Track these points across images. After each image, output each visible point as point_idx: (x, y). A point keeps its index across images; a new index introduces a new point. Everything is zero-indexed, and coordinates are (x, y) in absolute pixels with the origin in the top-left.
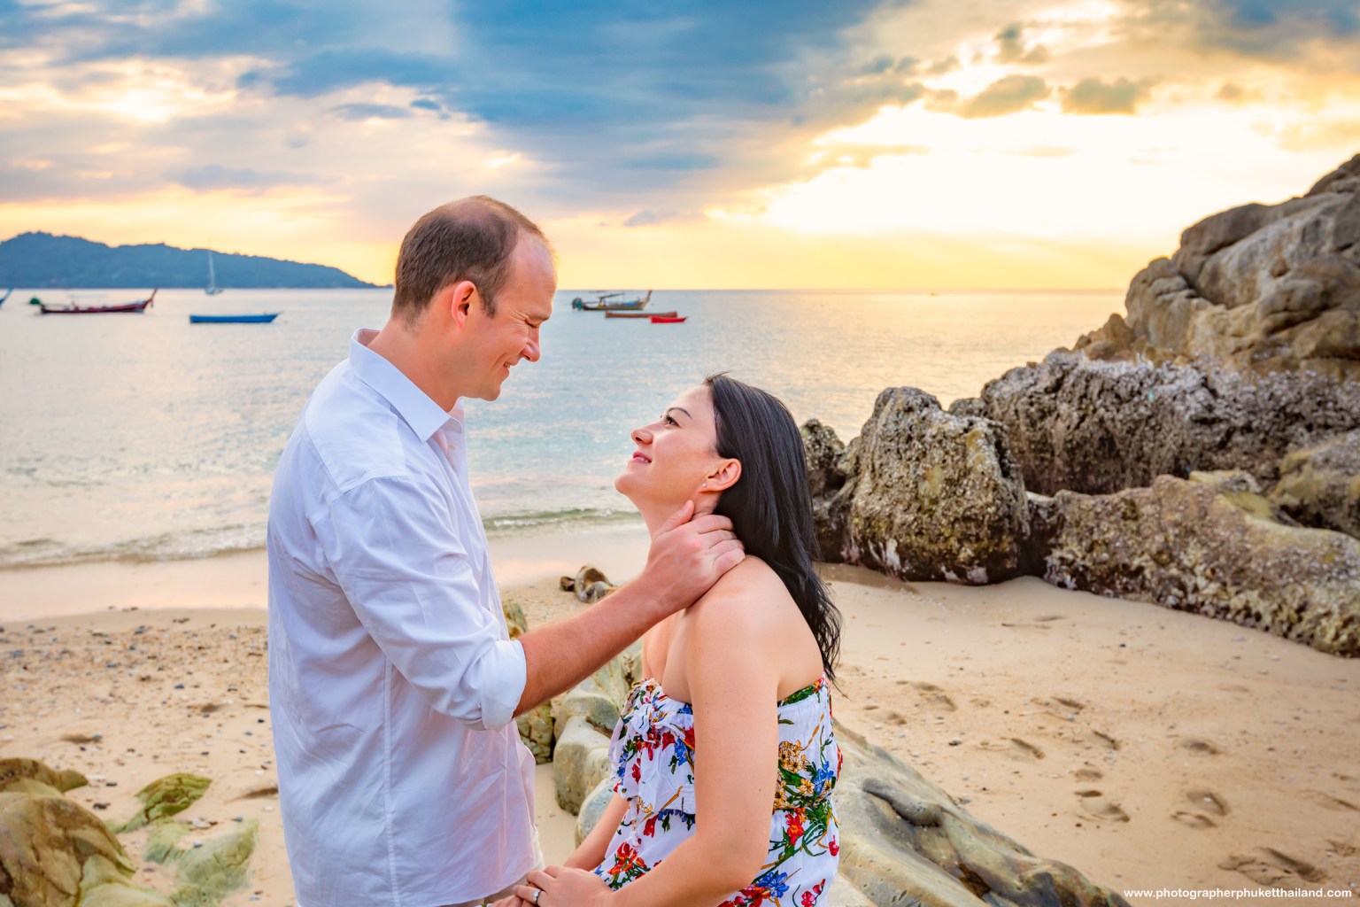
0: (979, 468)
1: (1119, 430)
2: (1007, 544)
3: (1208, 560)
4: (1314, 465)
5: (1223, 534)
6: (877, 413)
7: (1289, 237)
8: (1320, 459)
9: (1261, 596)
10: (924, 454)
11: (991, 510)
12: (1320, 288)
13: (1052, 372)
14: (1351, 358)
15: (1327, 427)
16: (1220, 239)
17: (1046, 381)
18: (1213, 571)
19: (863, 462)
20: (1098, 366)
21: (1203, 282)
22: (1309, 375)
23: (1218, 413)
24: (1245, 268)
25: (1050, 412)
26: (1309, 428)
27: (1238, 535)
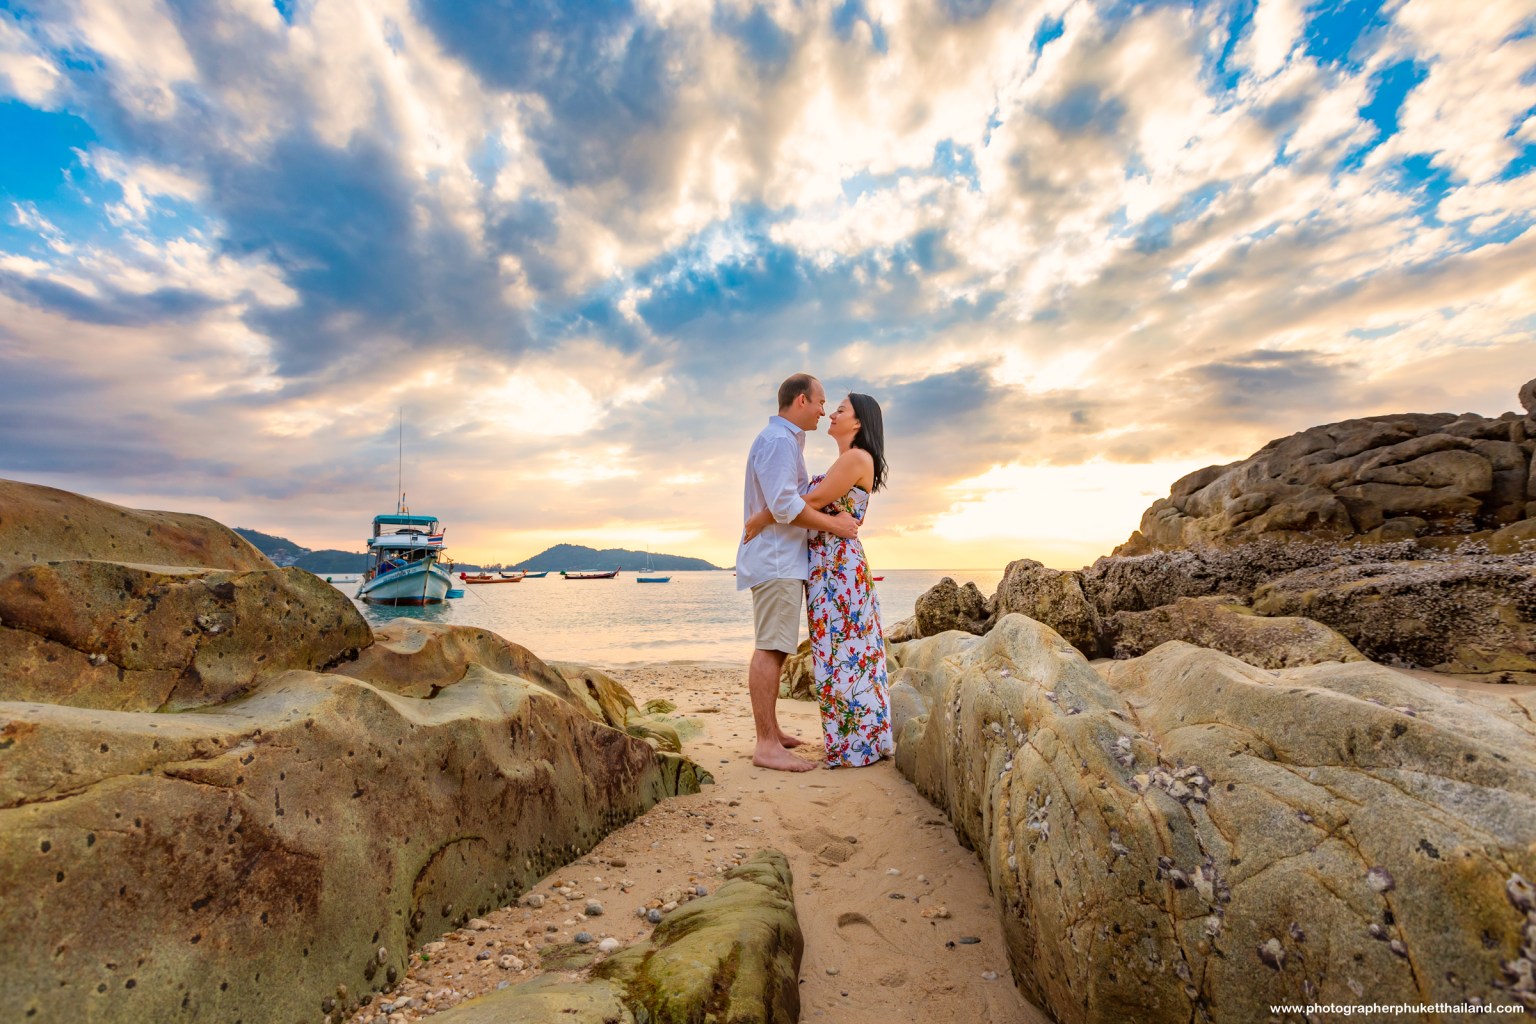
0: (1071, 593)
1: (1146, 590)
2: (1090, 637)
3: (1217, 639)
4: (1276, 590)
5: (1225, 624)
6: (1006, 575)
7: (1240, 477)
8: (1279, 587)
9: (1255, 655)
10: (1038, 590)
11: (1080, 616)
12: (1265, 496)
13: (1100, 569)
14: (1291, 529)
15: (1280, 570)
16: (1196, 486)
17: (1099, 573)
18: (1221, 645)
19: (1000, 602)
20: (1130, 559)
21: (1188, 508)
22: (1265, 542)
23: (1209, 570)
24: (1215, 497)
25: (1101, 589)
26: (1269, 573)
27: (1235, 624)
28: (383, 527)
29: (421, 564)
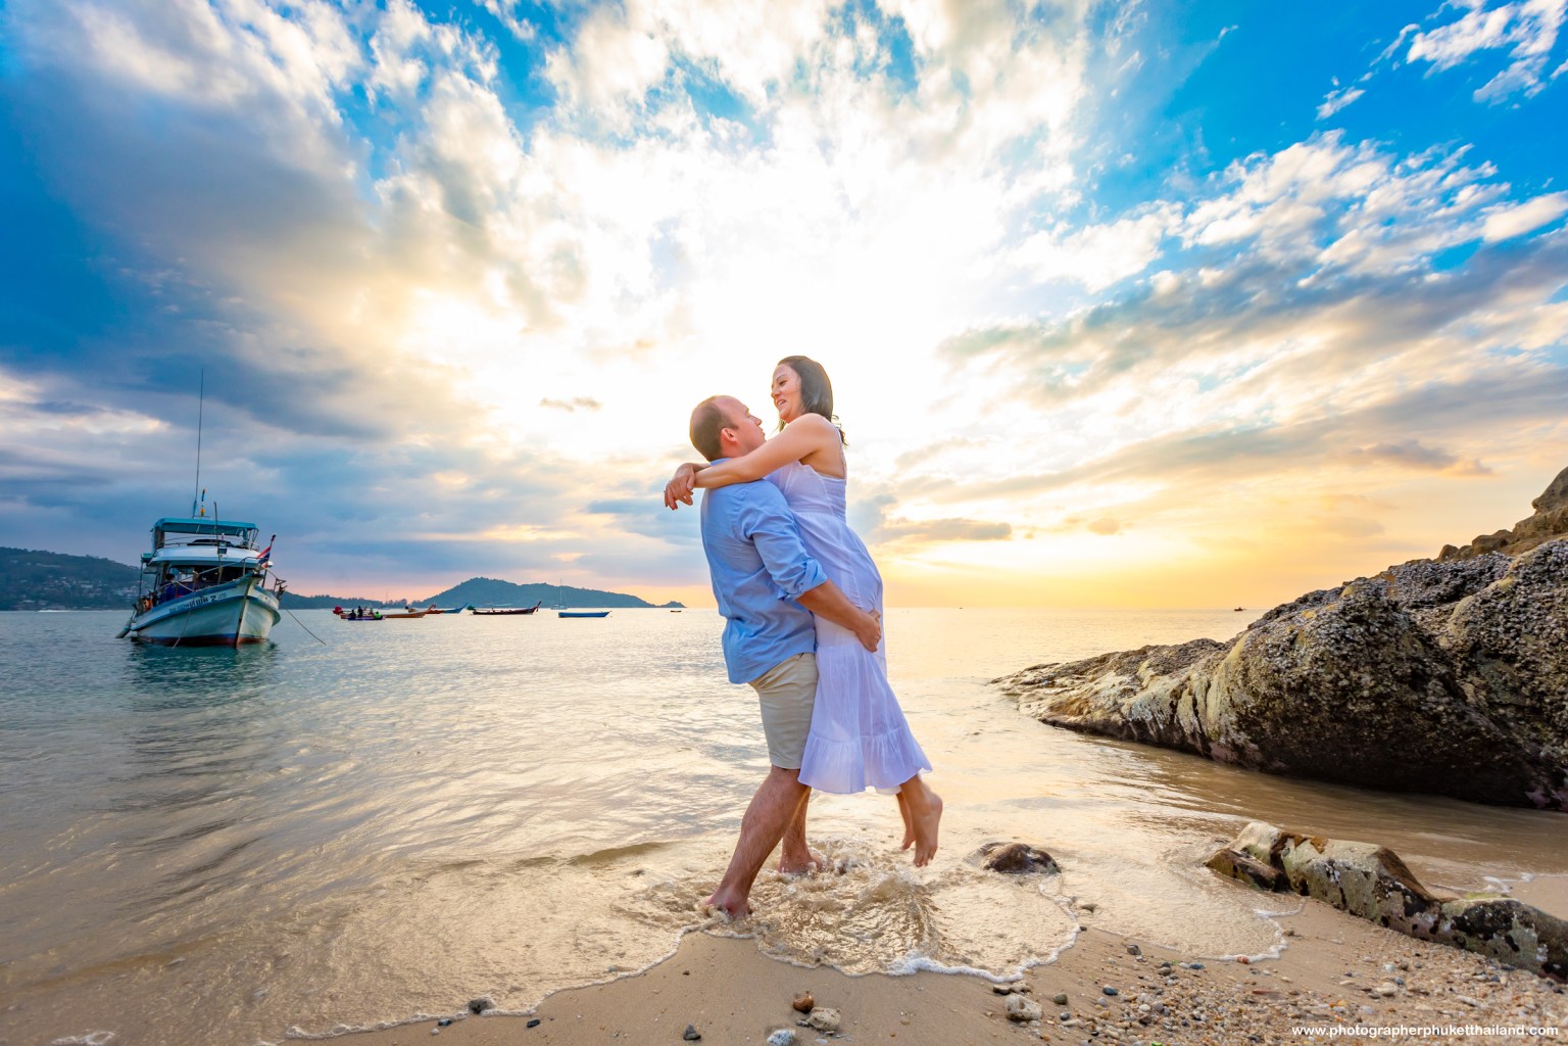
28: (168, 536)
29: (234, 586)
